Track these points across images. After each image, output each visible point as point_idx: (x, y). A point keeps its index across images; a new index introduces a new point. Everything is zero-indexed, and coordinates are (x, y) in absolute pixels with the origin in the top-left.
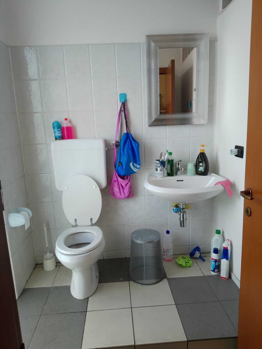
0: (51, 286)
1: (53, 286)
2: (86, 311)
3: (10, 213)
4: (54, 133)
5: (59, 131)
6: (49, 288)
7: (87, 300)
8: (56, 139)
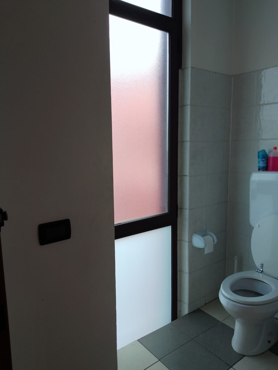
0: (220, 320)
1: (222, 322)
2: (231, 367)
3: (195, 233)
4: (259, 163)
5: (263, 161)
6: (218, 321)
7: (241, 356)
8: (259, 170)
